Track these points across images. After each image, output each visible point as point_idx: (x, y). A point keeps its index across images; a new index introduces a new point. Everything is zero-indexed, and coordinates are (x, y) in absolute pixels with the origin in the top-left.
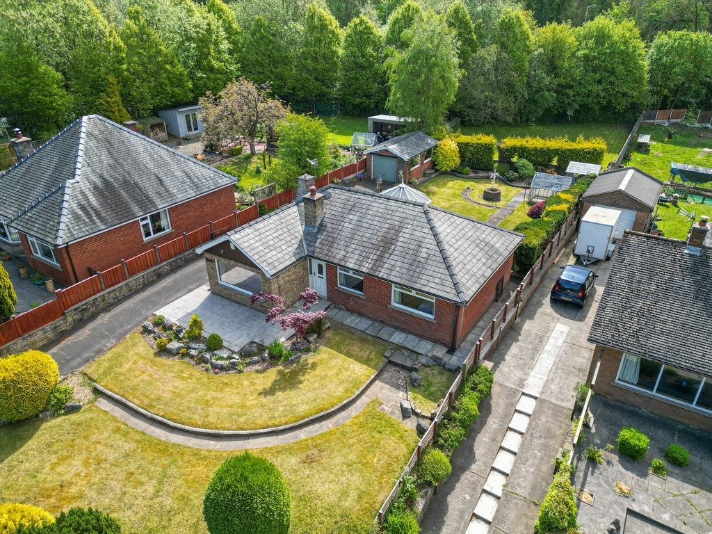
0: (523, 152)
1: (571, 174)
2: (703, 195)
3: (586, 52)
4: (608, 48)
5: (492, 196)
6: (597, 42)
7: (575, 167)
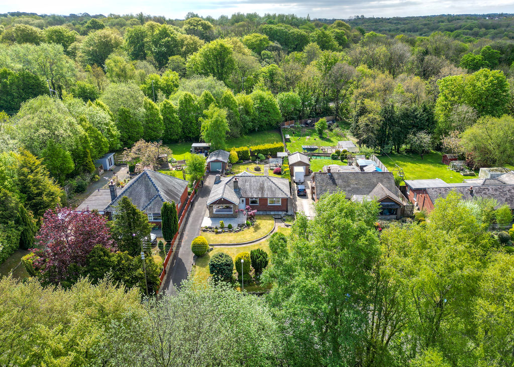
0: (259, 151)
1: (280, 157)
2: (315, 155)
3: (258, 105)
4: (265, 103)
5: (258, 169)
6: (261, 101)
7: (279, 154)
